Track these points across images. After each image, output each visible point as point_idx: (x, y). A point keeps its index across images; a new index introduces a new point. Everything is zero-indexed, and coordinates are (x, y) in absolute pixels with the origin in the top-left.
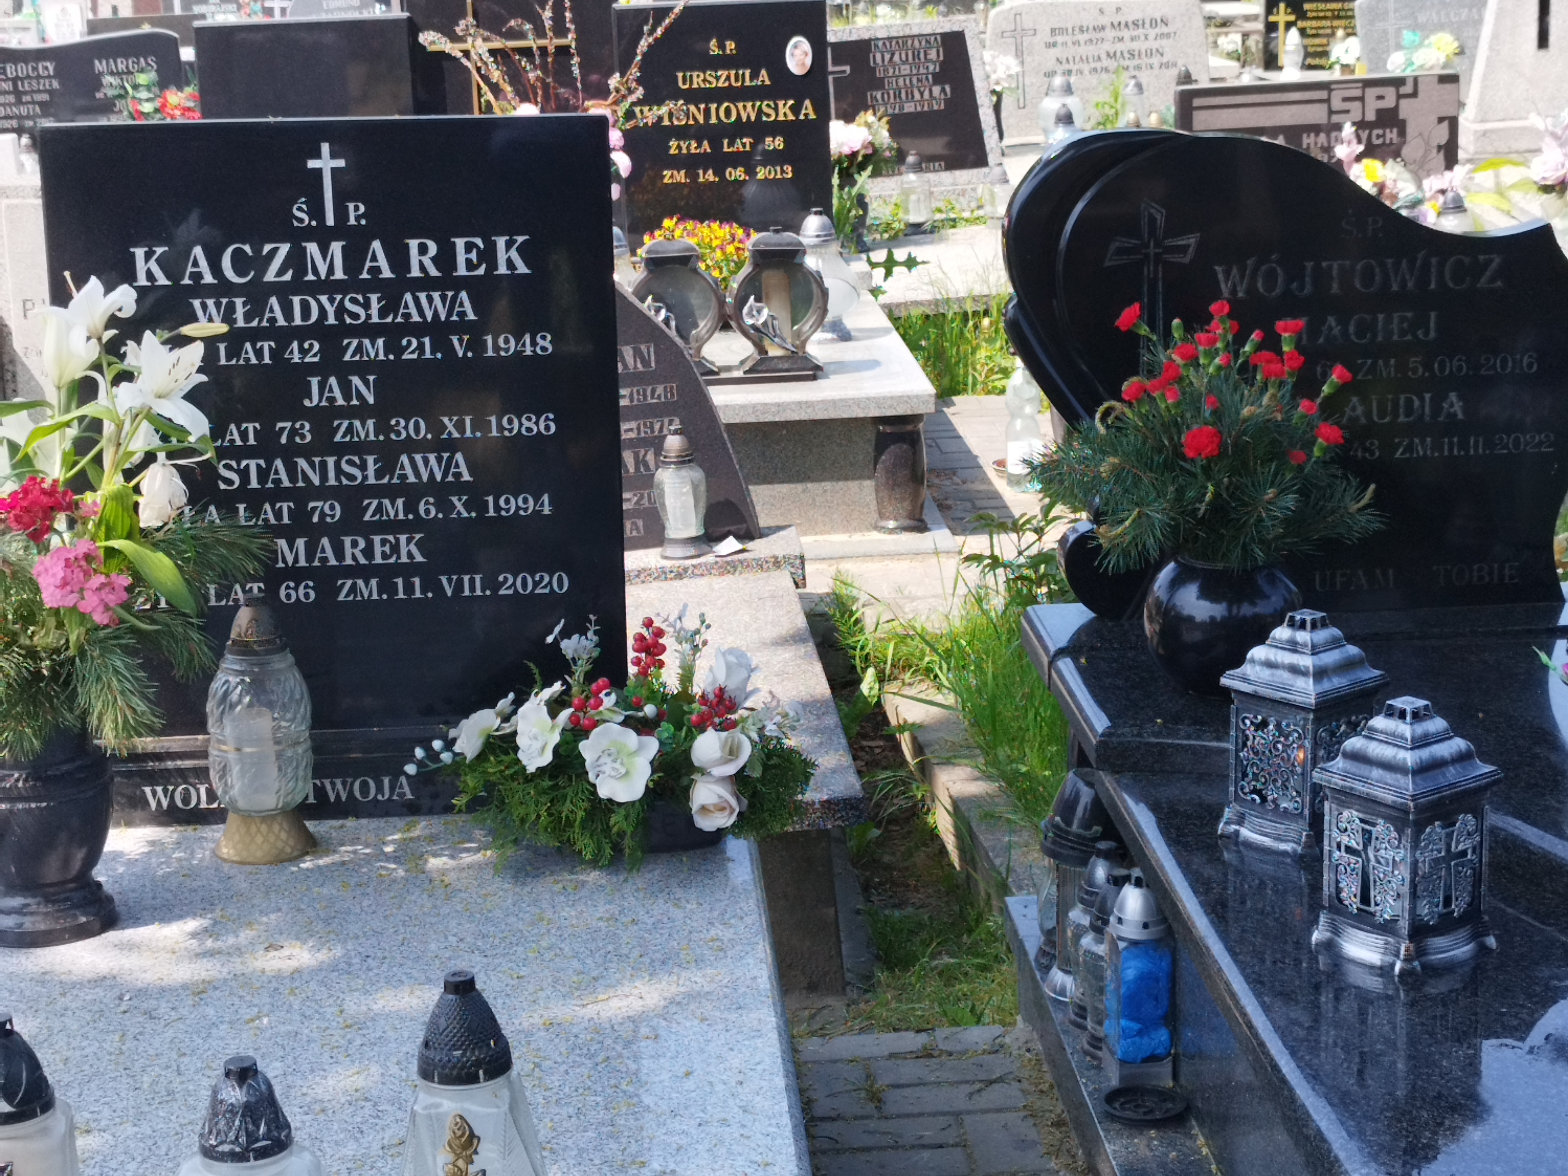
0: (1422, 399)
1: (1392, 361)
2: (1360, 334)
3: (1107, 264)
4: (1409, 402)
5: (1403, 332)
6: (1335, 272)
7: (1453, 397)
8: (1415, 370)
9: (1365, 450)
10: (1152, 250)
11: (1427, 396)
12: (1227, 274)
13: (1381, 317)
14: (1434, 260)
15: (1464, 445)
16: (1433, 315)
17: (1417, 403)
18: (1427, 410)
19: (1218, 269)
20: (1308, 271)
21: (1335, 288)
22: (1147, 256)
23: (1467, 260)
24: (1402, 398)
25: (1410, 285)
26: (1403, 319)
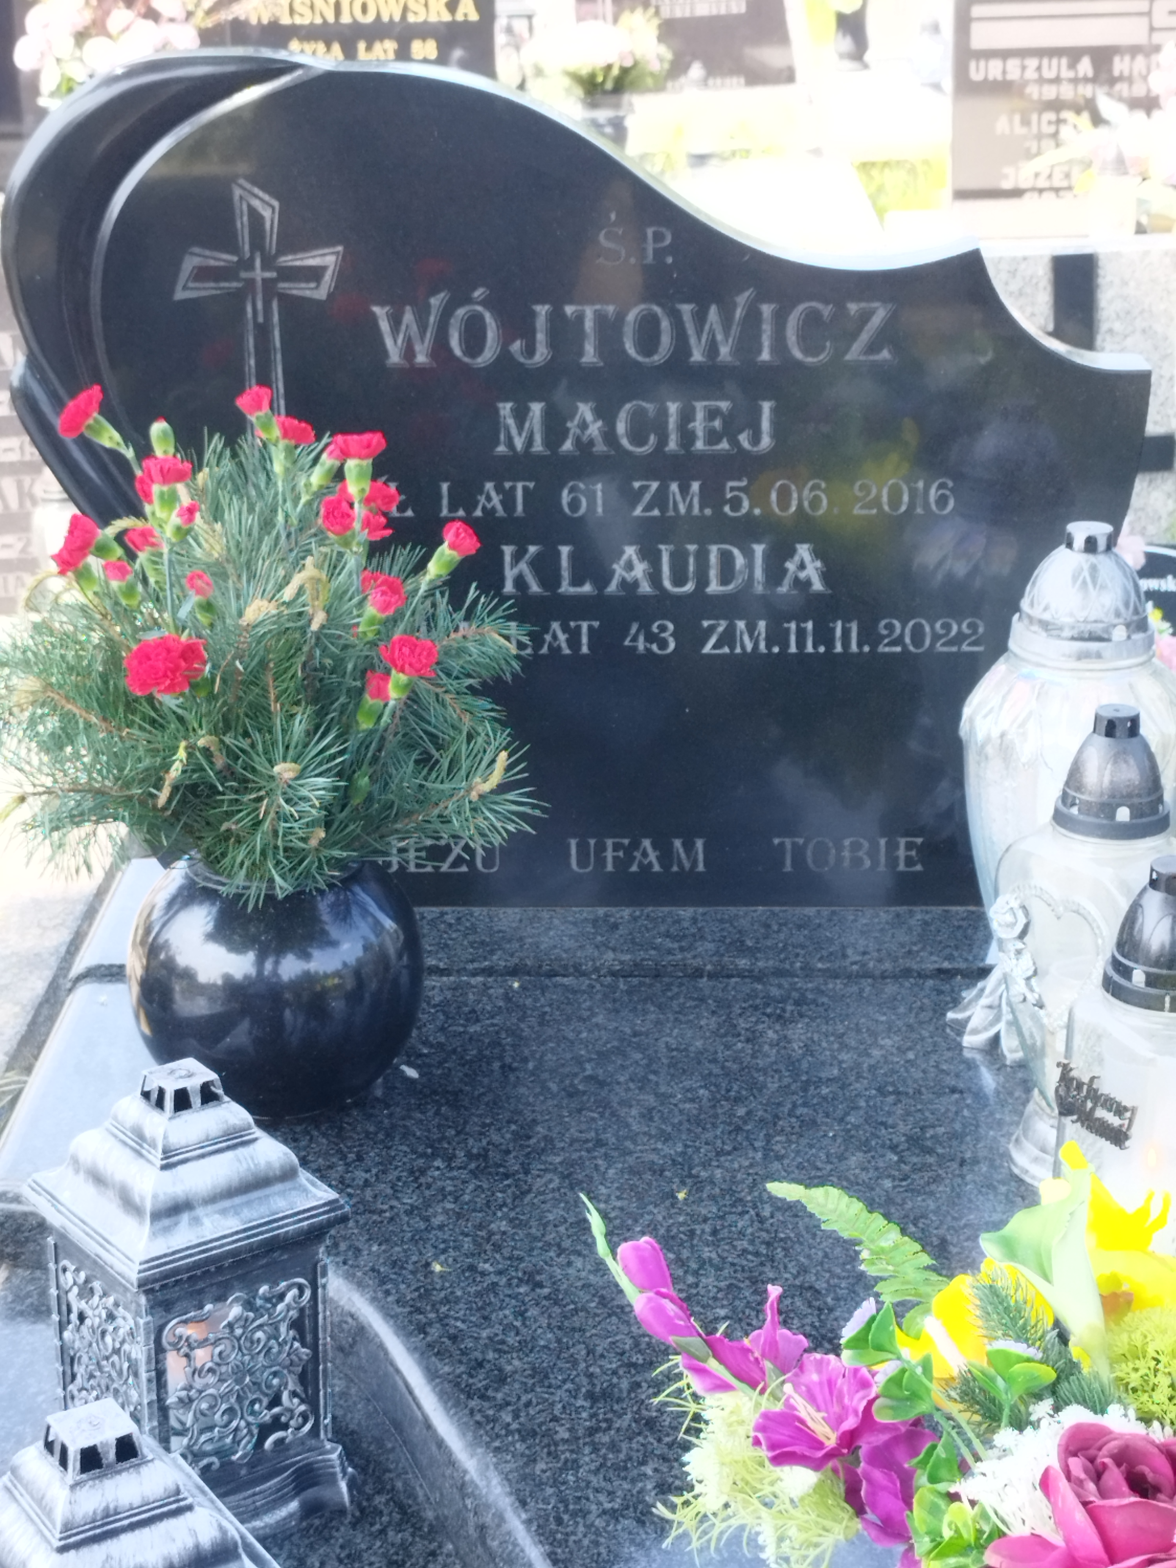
0: (749, 555)
1: (695, 486)
2: (638, 438)
3: (180, 295)
4: (726, 560)
5: (713, 437)
6: (589, 325)
7: (804, 551)
8: (736, 504)
9: (651, 638)
10: (259, 274)
11: (759, 549)
12: (396, 322)
13: (673, 408)
14: (767, 310)
15: (824, 636)
16: (766, 407)
17: (740, 560)
18: (759, 573)
19: (380, 312)
20: (541, 322)
21: (590, 355)
22: (251, 282)
23: (827, 311)
24: (714, 551)
25: (725, 351)
26: (712, 414)
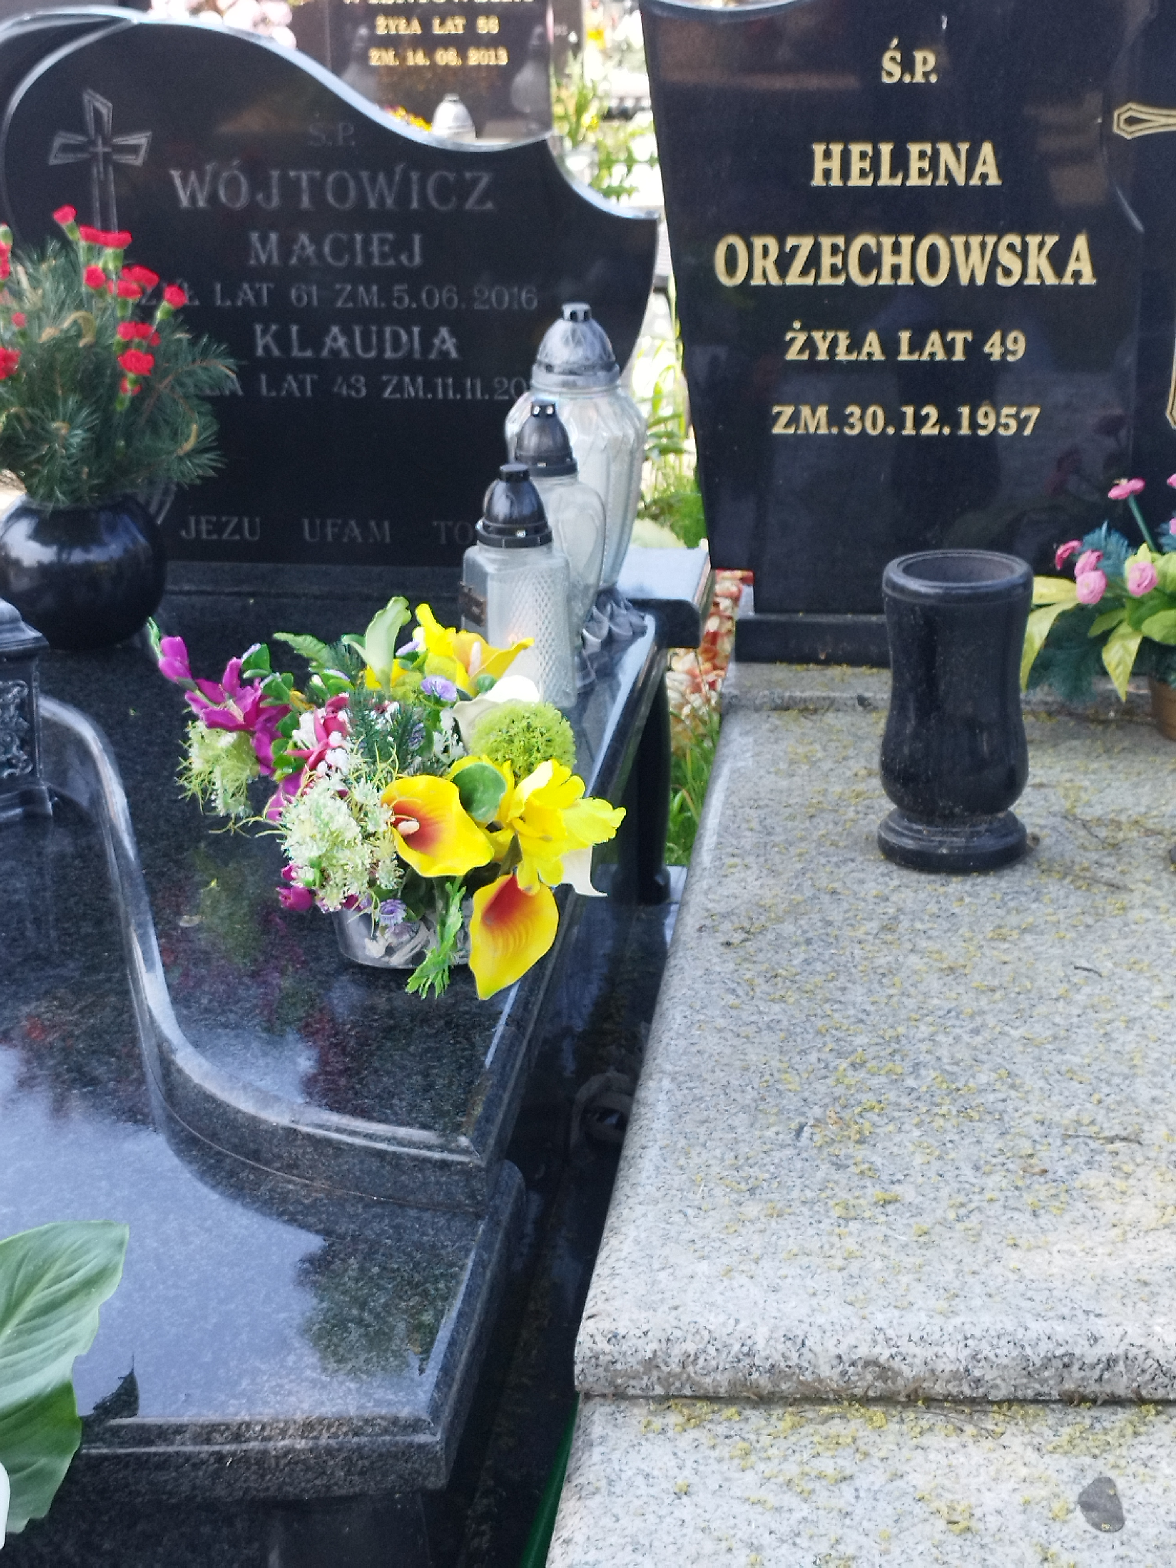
0: (410, 334)
1: (375, 288)
2: (337, 256)
3: (53, 161)
4: (396, 337)
5: (383, 256)
6: (304, 183)
7: (444, 332)
8: (400, 300)
9: (350, 386)
10: (101, 149)
11: (416, 330)
12: (185, 179)
13: (358, 237)
14: (415, 176)
15: (459, 388)
16: (417, 239)
17: (404, 337)
18: (417, 345)
19: (175, 174)
20: (275, 181)
21: (305, 202)
22: (95, 155)
23: (451, 177)
24: (388, 331)
25: (389, 202)
26: (382, 241)
